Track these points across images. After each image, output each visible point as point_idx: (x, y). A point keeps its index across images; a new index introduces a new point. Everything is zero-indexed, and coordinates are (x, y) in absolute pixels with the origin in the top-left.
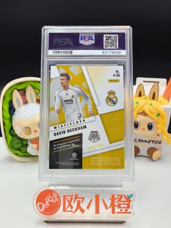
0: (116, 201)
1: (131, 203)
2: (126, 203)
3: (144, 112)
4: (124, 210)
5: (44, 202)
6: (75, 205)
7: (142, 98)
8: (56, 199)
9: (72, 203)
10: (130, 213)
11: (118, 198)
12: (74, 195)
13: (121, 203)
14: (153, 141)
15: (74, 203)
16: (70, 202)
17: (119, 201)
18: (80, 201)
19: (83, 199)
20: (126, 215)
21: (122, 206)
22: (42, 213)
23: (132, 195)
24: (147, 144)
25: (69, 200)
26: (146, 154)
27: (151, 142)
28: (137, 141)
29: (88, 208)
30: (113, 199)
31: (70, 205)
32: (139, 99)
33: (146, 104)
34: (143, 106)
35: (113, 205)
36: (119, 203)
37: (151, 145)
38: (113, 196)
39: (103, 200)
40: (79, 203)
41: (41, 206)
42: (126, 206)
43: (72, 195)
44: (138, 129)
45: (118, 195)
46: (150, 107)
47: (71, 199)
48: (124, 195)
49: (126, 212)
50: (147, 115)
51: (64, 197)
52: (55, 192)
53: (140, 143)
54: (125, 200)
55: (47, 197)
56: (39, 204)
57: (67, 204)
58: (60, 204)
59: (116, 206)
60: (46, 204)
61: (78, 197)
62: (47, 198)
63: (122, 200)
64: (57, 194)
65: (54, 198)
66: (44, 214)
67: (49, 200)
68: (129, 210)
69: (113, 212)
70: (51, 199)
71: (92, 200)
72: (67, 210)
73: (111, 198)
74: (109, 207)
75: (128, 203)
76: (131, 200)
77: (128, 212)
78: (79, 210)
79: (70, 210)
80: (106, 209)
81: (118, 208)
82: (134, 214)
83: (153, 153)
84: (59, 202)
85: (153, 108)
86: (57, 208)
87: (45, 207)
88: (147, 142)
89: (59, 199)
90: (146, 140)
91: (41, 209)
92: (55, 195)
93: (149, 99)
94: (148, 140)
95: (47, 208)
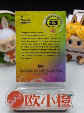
0: (61, 98)
1: (71, 100)
2: (68, 100)
3: (75, 33)
4: (66, 104)
5: (13, 99)
6: (33, 101)
7: (75, 25)
8: (20, 97)
10: (70, 106)
11: (62, 96)
12: (33, 95)
13: (64, 100)
14: (80, 52)
15: (32, 100)
16: (30, 99)
17: (63, 98)
18: (37, 98)
19: (39, 97)
20: (67, 107)
21: (65, 102)
22: (11, 106)
23: (71, 95)
24: (76, 53)
25: (29, 98)
26: (76, 60)
27: (79, 53)
28: (71, 51)
29: (42, 103)
30: (59, 97)
31: (30, 101)
32: (73, 25)
33: (77, 28)
34: (75, 30)
35: (58, 101)
36: (63, 99)
37: (79, 54)
38: (59, 95)
39: (52, 98)
40: (36, 99)
41: (10, 102)
42: (67, 102)
43: (31, 95)
44: (71, 44)
45: (62, 95)
46: (80, 31)
47: (31, 97)
48: (67, 95)
49: (67, 106)
50: (77, 36)
51: (26, 96)
52: (20, 93)
53: (72, 53)
54: (67, 98)
55: (15, 96)
56: (9, 100)
57: (28, 100)
58: (23, 101)
59: (61, 102)
60: (14, 101)
61: (35, 96)
63: (65, 98)
64: (21, 94)
65: (19, 97)
66: (13, 107)
67: (16, 98)
68: (69, 104)
69: (59, 105)
70: (17, 97)
71: (44, 98)
73: (57, 96)
74: (56, 102)
75: (69, 99)
76: (71, 98)
77: (68, 105)
78: (36, 104)
79: (30, 104)
80: (54, 104)
81: (62, 103)
82: (73, 107)
83: (80, 60)
84: (22, 99)
85: (82, 32)
86: (21, 103)
87: (14, 103)
88: (77, 52)
89: (22, 97)
90: (76, 51)
91: (11, 104)
92: (20, 95)
93: (80, 25)
94: (77, 51)
95: (15, 103)
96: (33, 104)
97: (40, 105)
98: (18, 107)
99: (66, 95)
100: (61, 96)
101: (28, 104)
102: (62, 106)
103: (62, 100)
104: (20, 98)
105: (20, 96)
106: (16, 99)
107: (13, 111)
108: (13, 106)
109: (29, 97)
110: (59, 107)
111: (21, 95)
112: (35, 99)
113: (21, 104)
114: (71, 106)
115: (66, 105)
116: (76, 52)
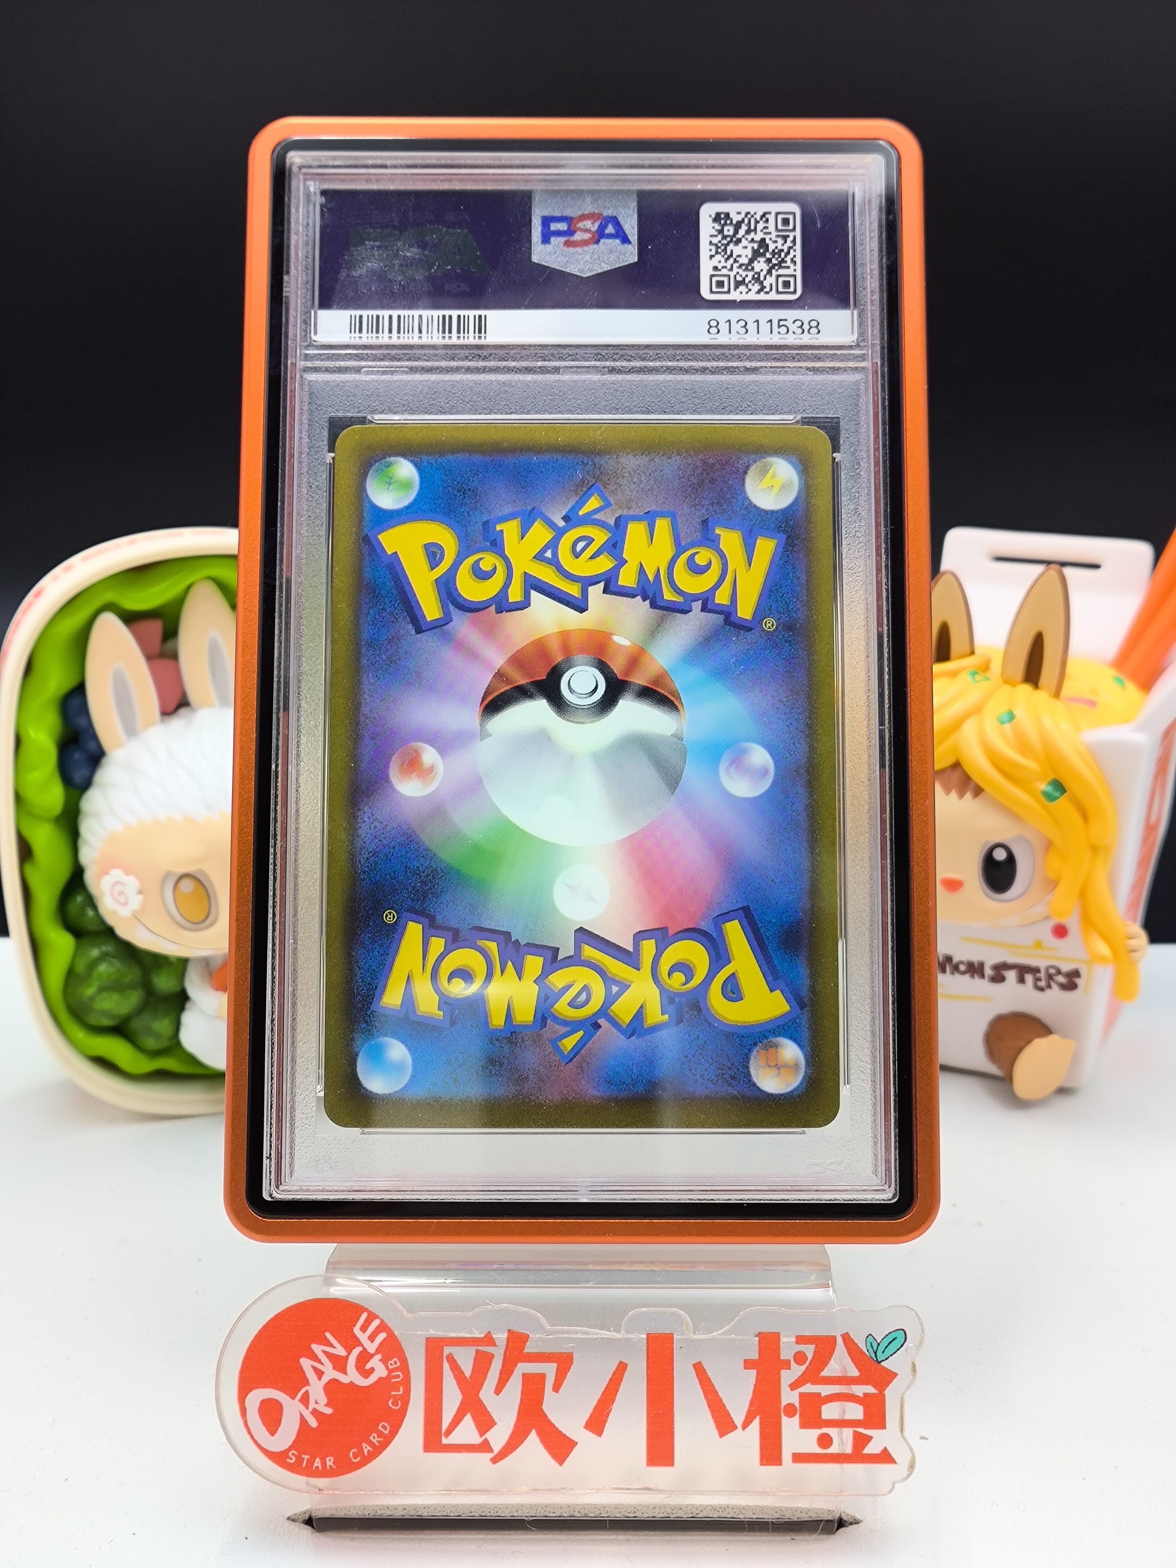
0: (787, 1377)
1: (891, 1393)
2: (859, 1390)
3: (957, 765)
4: (842, 1441)
5: (295, 1383)
6: (505, 1408)
7: (955, 674)
8: (375, 1362)
9: (486, 1394)
11: (800, 1358)
12: (501, 1337)
13: (825, 1390)
14: (1023, 971)
15: (498, 1390)
16: (470, 1388)
17: (813, 1375)
18: (542, 1377)
19: (564, 1362)
20: (856, 1471)
21: (829, 1411)
23: (898, 1339)
26: (978, 1059)
27: (1011, 976)
29: (597, 1423)
30: (767, 1362)
31: (472, 1405)
33: (977, 710)
34: (956, 724)
35: (766, 1407)
36: (809, 1388)
37: (1014, 996)
38: (768, 1343)
39: (699, 1369)
41: (271, 1416)
42: (856, 1412)
43: (489, 1340)
46: (1000, 738)
47: (482, 1362)
48: (847, 1339)
49: (858, 1456)
50: (978, 791)
51: (434, 1348)
52: (372, 1317)
54: (854, 1372)
55: (317, 1348)
56: (256, 1396)
57: (452, 1396)
58: (406, 1400)
59: (790, 1410)
60: (305, 1400)
62: (314, 1357)
63: (832, 1369)
65: (365, 1357)
68: (879, 1441)
73: (755, 1356)
74: (739, 1419)
75: (870, 1389)
76: (895, 1375)
77: (869, 1449)
78: (533, 1437)
79: (476, 1439)
80: (722, 1434)
81: (804, 1425)
82: (912, 1467)
83: (1020, 1050)
84: (396, 1388)
85: (1023, 744)
86: (384, 1427)
87: (303, 1421)
88: (988, 972)
89: (394, 1363)
90: (975, 957)
91: (273, 1431)
93: (1007, 681)
94: (990, 958)
95: (313, 1423)
96: (498, 1437)
97: (572, 1444)
98: (344, 1467)
99: (840, 1346)
100: (788, 1349)
101: (454, 1438)
102: (798, 1458)
103: (801, 1395)
105: (371, 1348)
107: (293, 1525)
108: (299, 1459)
109: (466, 1359)
110: (771, 1470)
111: (382, 1336)
112: (527, 1379)
113: (375, 1439)
114: (892, 1460)
115: (849, 1450)
116: (975, 969)
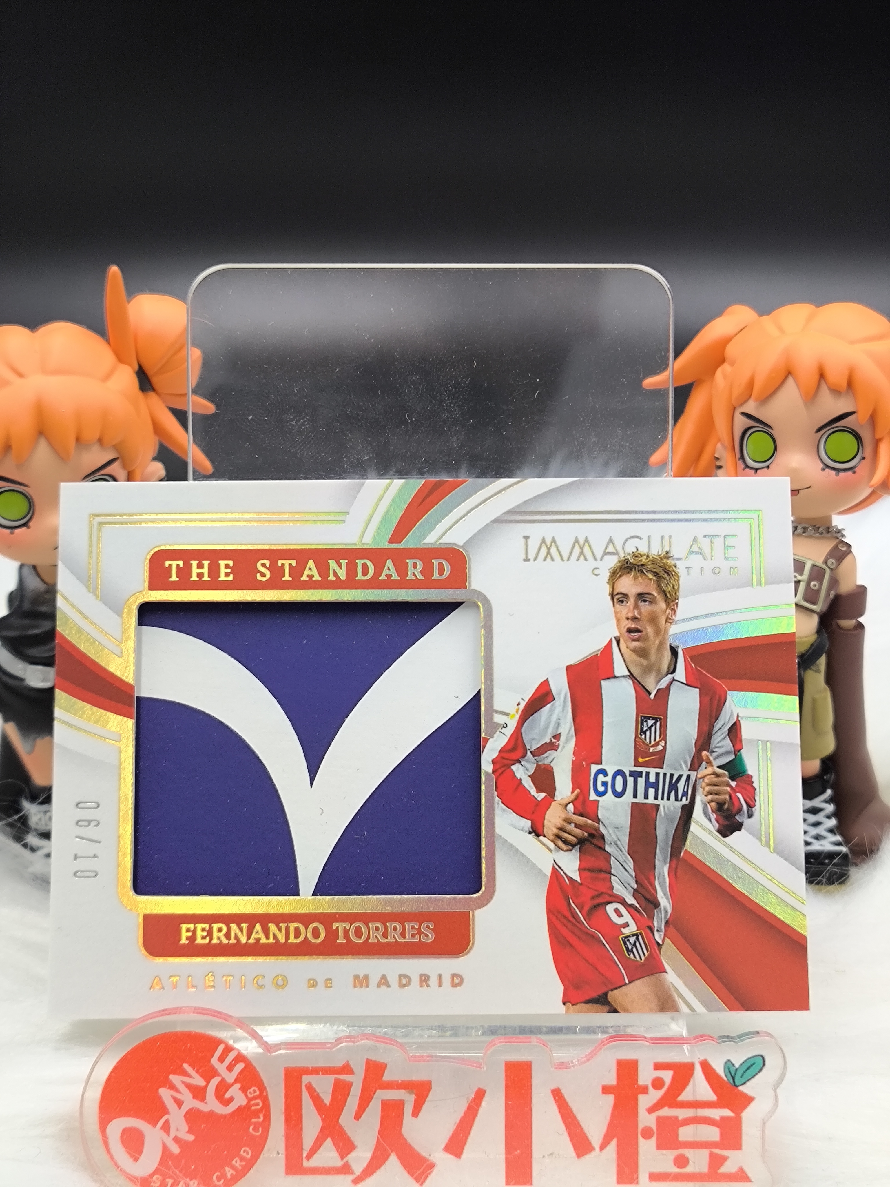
0: (645, 1101)
5: (155, 1112)
8: (235, 1091)
9: (346, 1119)
21: (686, 1133)
22: (143, 1183)
36: (666, 1112)
39: (557, 1094)
41: (133, 1142)
42: (713, 1134)
43: (347, 1069)
52: (229, 1049)
56: (119, 1124)
58: (266, 1127)
60: (166, 1128)
61: (387, 1077)
62: (173, 1087)
64: (240, 1058)
65: (223, 1087)
67: (190, 1102)
72: (315, 1162)
89: (253, 1091)
91: (136, 1158)
92: (230, 1068)
104: (227, 1102)
106: (185, 1108)
108: (163, 1183)
